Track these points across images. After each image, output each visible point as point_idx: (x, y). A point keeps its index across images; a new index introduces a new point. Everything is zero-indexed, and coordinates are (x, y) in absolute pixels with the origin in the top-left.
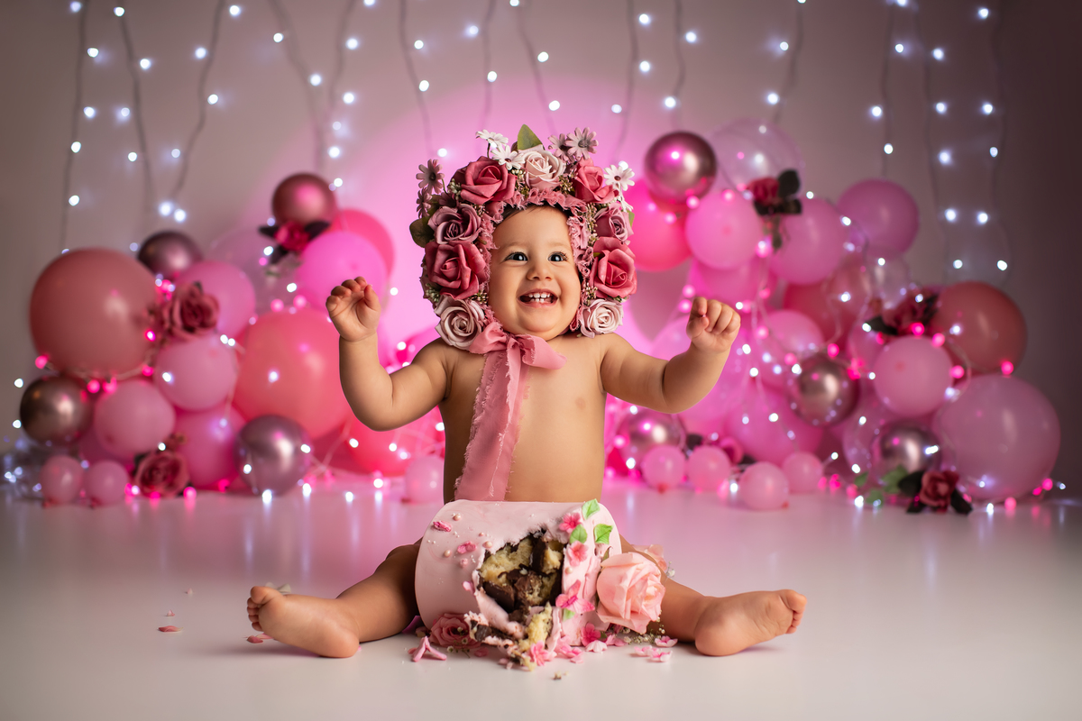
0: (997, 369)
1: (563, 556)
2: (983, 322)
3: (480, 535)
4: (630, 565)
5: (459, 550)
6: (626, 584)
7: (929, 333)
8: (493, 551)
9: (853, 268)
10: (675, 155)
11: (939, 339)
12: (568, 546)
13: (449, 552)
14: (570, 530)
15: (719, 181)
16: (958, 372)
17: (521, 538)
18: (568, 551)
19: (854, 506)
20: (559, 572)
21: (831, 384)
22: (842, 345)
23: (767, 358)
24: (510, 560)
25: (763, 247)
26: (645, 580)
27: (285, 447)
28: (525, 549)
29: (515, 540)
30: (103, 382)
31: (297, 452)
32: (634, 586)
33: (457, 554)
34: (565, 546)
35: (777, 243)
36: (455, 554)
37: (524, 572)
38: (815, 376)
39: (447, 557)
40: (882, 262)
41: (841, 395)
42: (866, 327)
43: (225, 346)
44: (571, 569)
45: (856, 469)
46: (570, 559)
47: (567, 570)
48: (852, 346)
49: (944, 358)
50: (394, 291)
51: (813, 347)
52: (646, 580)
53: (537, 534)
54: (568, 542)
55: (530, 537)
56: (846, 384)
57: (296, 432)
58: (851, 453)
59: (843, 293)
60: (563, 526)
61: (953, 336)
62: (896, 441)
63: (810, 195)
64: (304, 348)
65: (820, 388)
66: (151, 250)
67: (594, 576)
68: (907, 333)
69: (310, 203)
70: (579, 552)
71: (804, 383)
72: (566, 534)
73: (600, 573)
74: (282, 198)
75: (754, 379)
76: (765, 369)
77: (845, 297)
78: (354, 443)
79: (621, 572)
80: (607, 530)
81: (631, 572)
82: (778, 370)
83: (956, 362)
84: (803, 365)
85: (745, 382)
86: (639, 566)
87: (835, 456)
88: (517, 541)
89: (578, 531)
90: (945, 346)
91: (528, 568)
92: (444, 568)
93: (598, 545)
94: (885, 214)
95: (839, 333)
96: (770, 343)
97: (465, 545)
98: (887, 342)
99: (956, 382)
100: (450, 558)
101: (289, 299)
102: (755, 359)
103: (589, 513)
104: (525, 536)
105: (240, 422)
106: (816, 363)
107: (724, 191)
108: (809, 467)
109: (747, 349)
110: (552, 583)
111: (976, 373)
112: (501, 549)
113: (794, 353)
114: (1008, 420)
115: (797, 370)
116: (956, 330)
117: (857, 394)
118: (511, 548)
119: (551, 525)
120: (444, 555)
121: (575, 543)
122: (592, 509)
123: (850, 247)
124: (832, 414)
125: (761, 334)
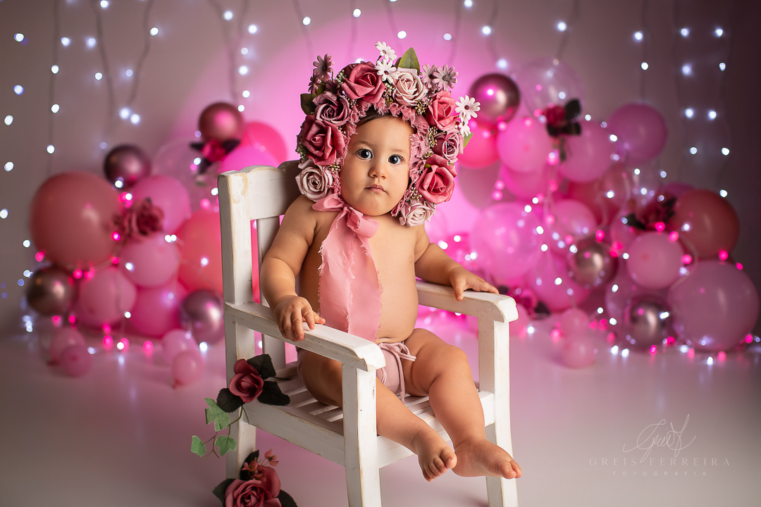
0: (716, 257)
2: (707, 221)
7: (669, 230)
9: (618, 172)
10: (490, 92)
11: (674, 236)
15: (522, 110)
16: (687, 259)
21: (598, 260)
22: (607, 233)
23: (556, 236)
25: (553, 157)
27: (214, 313)
30: (84, 271)
35: (563, 157)
38: (587, 255)
40: (637, 172)
41: (605, 268)
42: (625, 221)
43: (169, 243)
48: (614, 233)
49: (679, 249)
51: (586, 230)
56: (607, 260)
59: (608, 191)
61: (685, 233)
62: (640, 311)
63: (588, 118)
65: (591, 262)
66: (114, 159)
68: (653, 229)
69: (226, 124)
71: (578, 258)
74: (206, 119)
75: (543, 253)
76: (552, 245)
77: (610, 195)
82: (561, 245)
83: (686, 251)
84: (578, 247)
85: (537, 255)
87: (600, 310)
90: (680, 240)
94: (642, 131)
95: (605, 221)
96: (557, 226)
98: (638, 234)
99: (686, 265)
101: (211, 199)
102: (546, 238)
106: (588, 244)
107: (525, 118)
109: (540, 230)
111: (701, 259)
113: (573, 235)
114: (722, 297)
115: (573, 249)
116: (686, 227)
117: (615, 268)
123: (616, 157)
124: (598, 282)
125: (550, 220)
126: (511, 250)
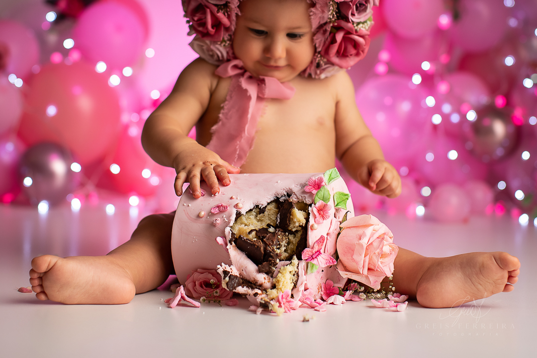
1: (309, 214)
3: (231, 198)
4: (367, 226)
5: (213, 211)
6: (364, 241)
8: (243, 212)
12: (313, 205)
13: (203, 213)
14: (314, 192)
17: (269, 201)
18: (313, 210)
19: (519, 225)
20: (305, 229)
21: (499, 128)
23: (447, 108)
24: (258, 221)
25: (445, 20)
26: (381, 238)
27: (58, 167)
28: (272, 212)
29: (263, 203)
31: (69, 172)
32: (371, 243)
33: (211, 214)
34: (310, 205)
35: (456, 17)
36: (209, 215)
37: (272, 230)
38: (486, 121)
39: (201, 218)
41: (507, 136)
43: (13, 85)
44: (316, 226)
45: (519, 195)
46: (315, 217)
47: (312, 226)
48: (516, 98)
50: (150, 53)
51: (483, 100)
52: (383, 239)
53: (283, 198)
54: (313, 202)
55: (276, 201)
56: (512, 129)
57: (68, 155)
58: (515, 183)
59: (506, 56)
60: (307, 189)
64: (77, 90)
65: (490, 131)
67: (334, 236)
70: (322, 210)
71: (479, 128)
72: (311, 194)
73: (339, 234)
75: (435, 127)
76: (446, 118)
77: (509, 61)
78: (115, 169)
79: (360, 231)
80: (345, 198)
81: (369, 231)
82: (455, 118)
84: (477, 112)
85: (428, 129)
86: (376, 227)
87: (502, 185)
88: (265, 204)
89: (321, 193)
91: (276, 227)
92: (198, 227)
93: (337, 210)
95: (504, 87)
96: (450, 96)
97: (218, 207)
100: (203, 219)
101: (66, 53)
102: (437, 109)
103: (330, 180)
104: (272, 199)
105: (22, 147)
106: (485, 112)
108: (482, 194)
109: (430, 101)
110: (298, 240)
112: (251, 210)
113: (469, 103)
115: (472, 116)
117: (520, 136)
118: (259, 210)
119: (296, 189)
120: (198, 216)
121: (319, 203)
122: (333, 176)
123: (513, 23)
124: (499, 152)
125: (443, 88)
126: (396, 132)
